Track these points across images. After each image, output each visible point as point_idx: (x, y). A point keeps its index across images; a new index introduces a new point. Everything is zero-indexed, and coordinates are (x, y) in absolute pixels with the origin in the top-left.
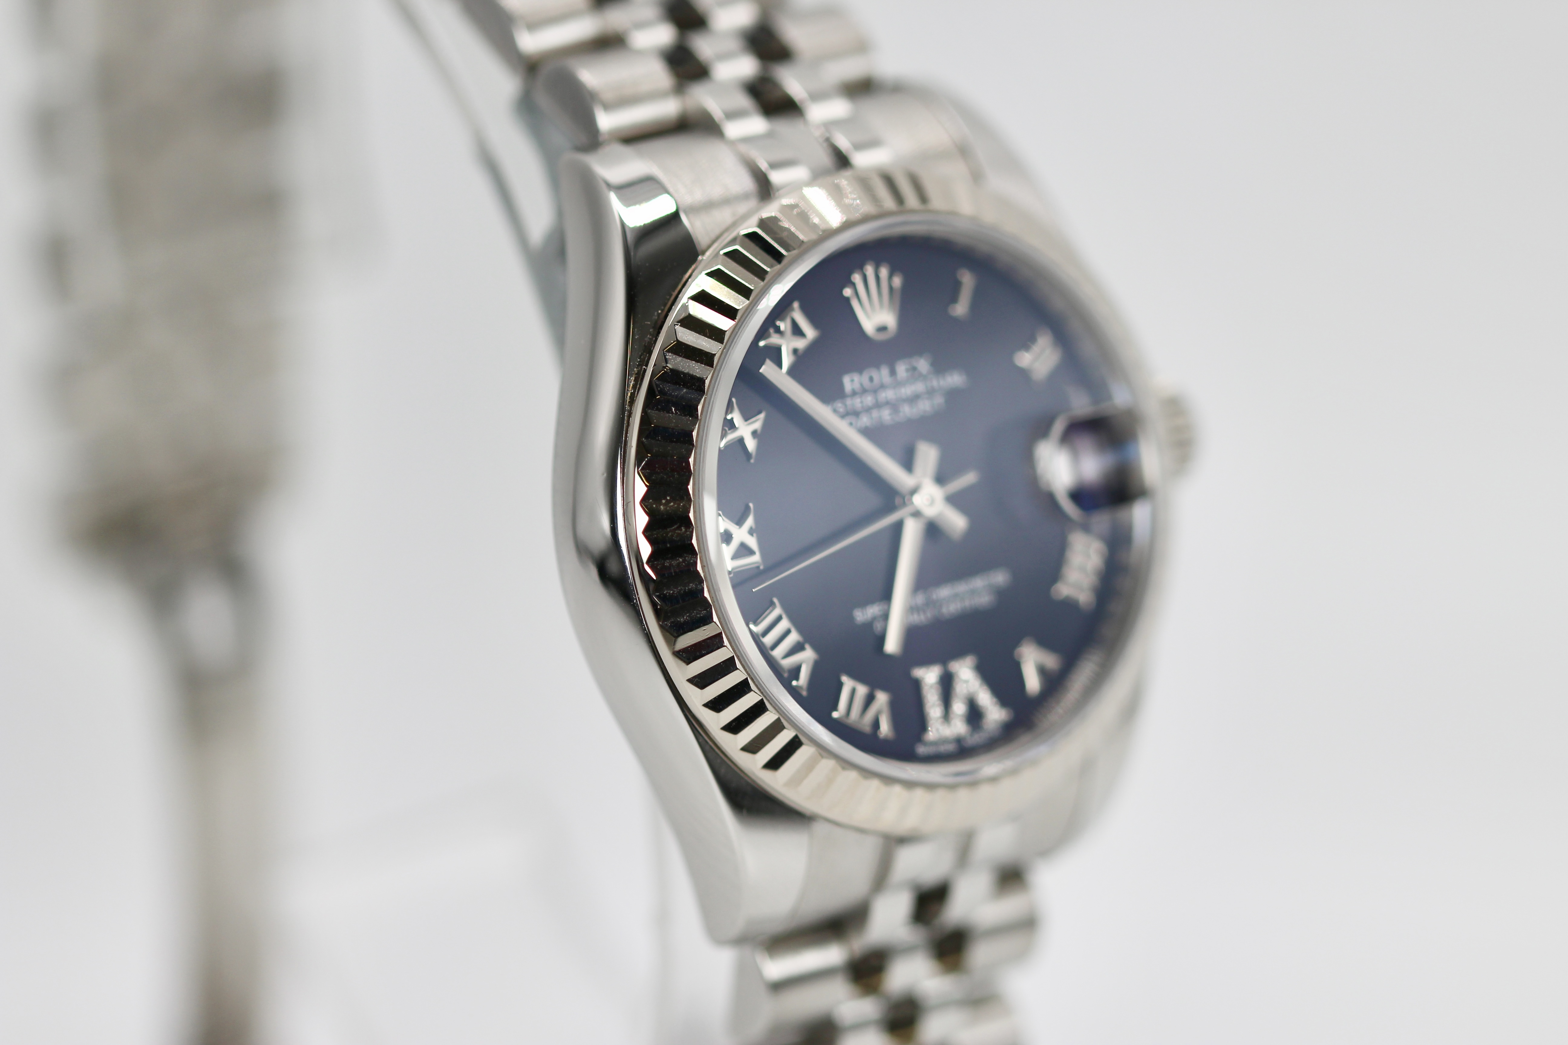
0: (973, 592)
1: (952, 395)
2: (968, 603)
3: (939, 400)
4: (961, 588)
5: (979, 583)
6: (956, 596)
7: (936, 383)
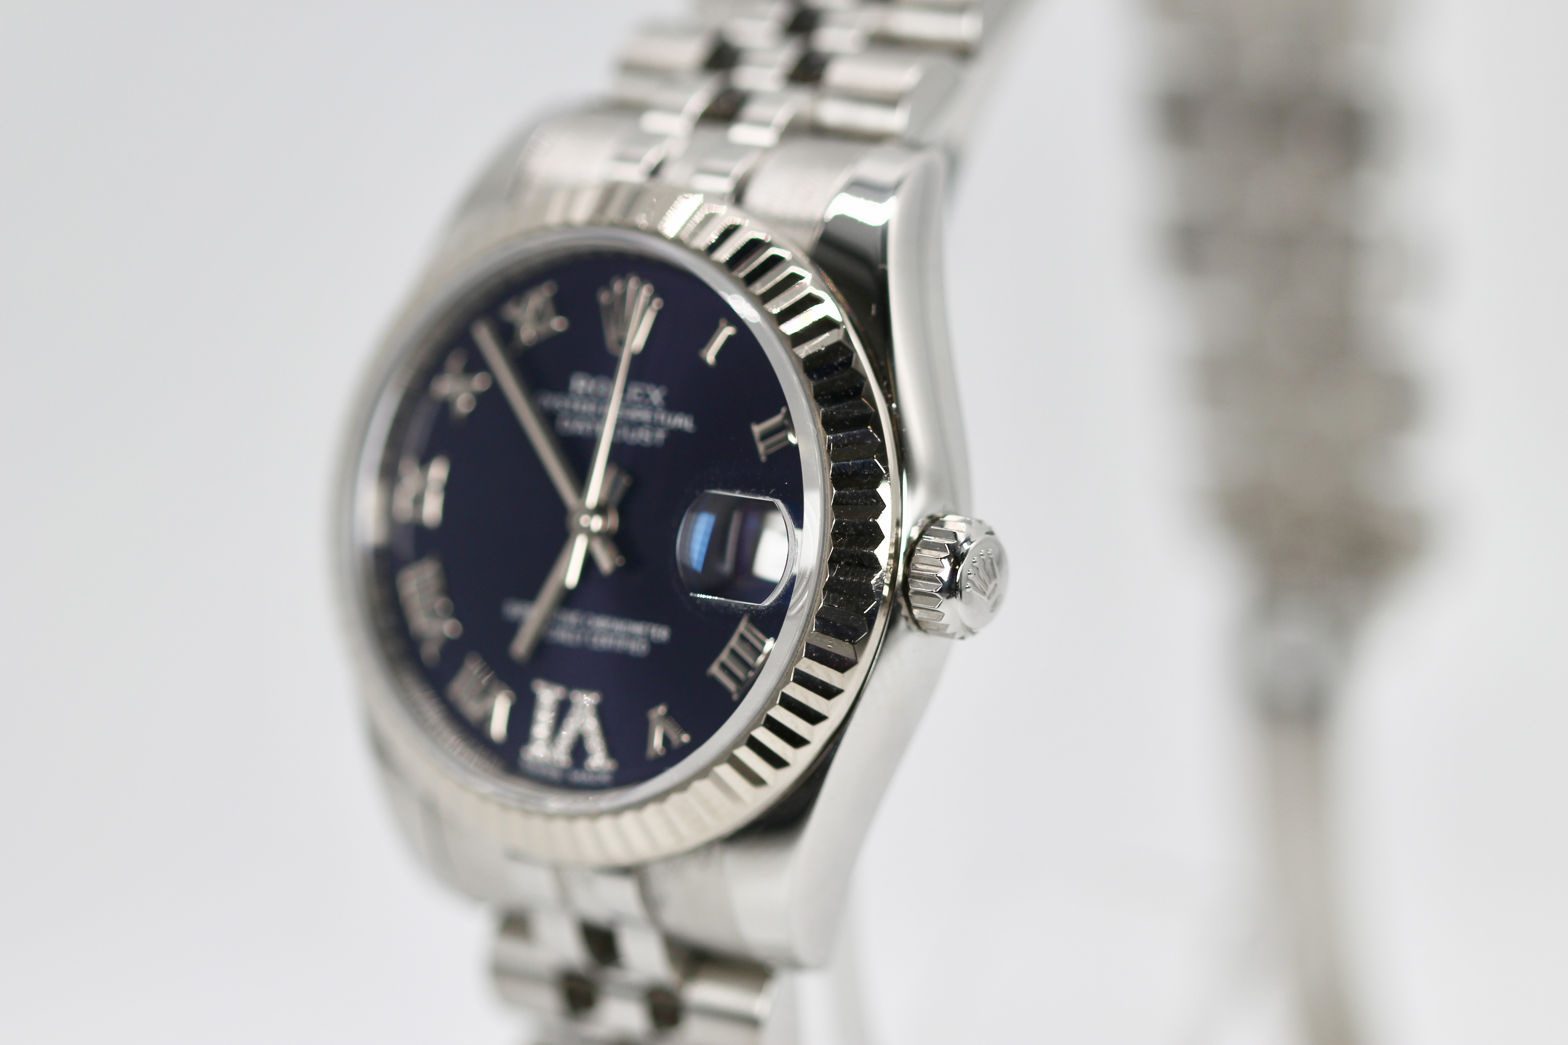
0: (631, 636)
1: (675, 434)
2: (621, 644)
3: (660, 435)
4: (619, 626)
5: (638, 628)
6: (610, 631)
7: (662, 417)
